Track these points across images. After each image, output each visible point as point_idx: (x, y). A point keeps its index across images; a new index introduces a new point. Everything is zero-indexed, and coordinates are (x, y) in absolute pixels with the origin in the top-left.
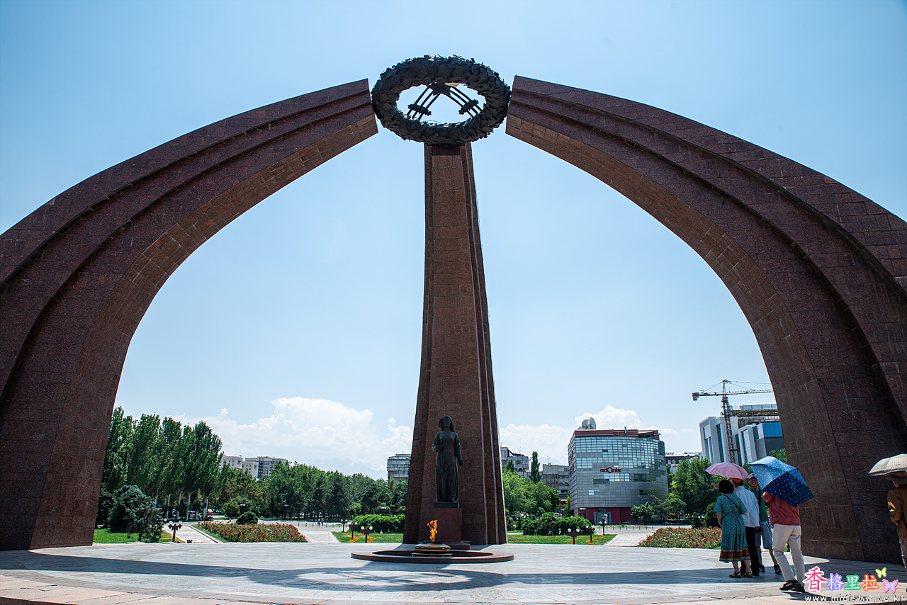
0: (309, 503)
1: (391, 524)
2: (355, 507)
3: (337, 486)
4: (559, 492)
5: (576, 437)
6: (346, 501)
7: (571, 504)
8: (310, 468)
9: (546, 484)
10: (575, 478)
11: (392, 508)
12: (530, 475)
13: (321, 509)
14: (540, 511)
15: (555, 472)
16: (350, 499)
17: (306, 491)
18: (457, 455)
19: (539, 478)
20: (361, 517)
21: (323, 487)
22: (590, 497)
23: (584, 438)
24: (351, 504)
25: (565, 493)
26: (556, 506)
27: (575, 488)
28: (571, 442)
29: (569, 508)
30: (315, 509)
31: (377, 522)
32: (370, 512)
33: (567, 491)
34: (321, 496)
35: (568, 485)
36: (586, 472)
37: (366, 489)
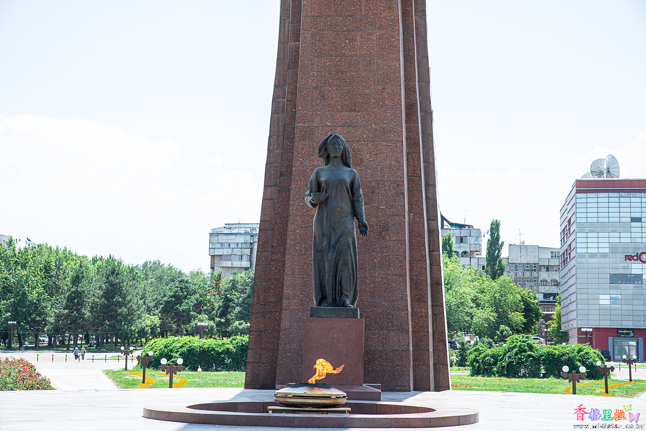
0: (58, 316)
1: (219, 354)
2: (149, 323)
3: (112, 285)
4: (540, 297)
5: (578, 192)
6: (131, 312)
7: (563, 319)
8: (57, 252)
9: (515, 281)
10: (573, 272)
11: (219, 324)
12: (485, 264)
13: (82, 328)
14: (502, 332)
15: (533, 259)
16: (139, 308)
17: (51, 295)
18: (355, 213)
19: (502, 270)
20: (160, 342)
21: (84, 287)
22: (601, 309)
23: (594, 195)
24: (140, 318)
25: (550, 299)
26: (533, 323)
27: (573, 290)
28: (567, 203)
29: (559, 327)
30: (70, 329)
31: (191, 351)
32: (177, 333)
33: (554, 295)
34: (81, 304)
35: (557, 284)
36: (595, 260)
37: (169, 291)
